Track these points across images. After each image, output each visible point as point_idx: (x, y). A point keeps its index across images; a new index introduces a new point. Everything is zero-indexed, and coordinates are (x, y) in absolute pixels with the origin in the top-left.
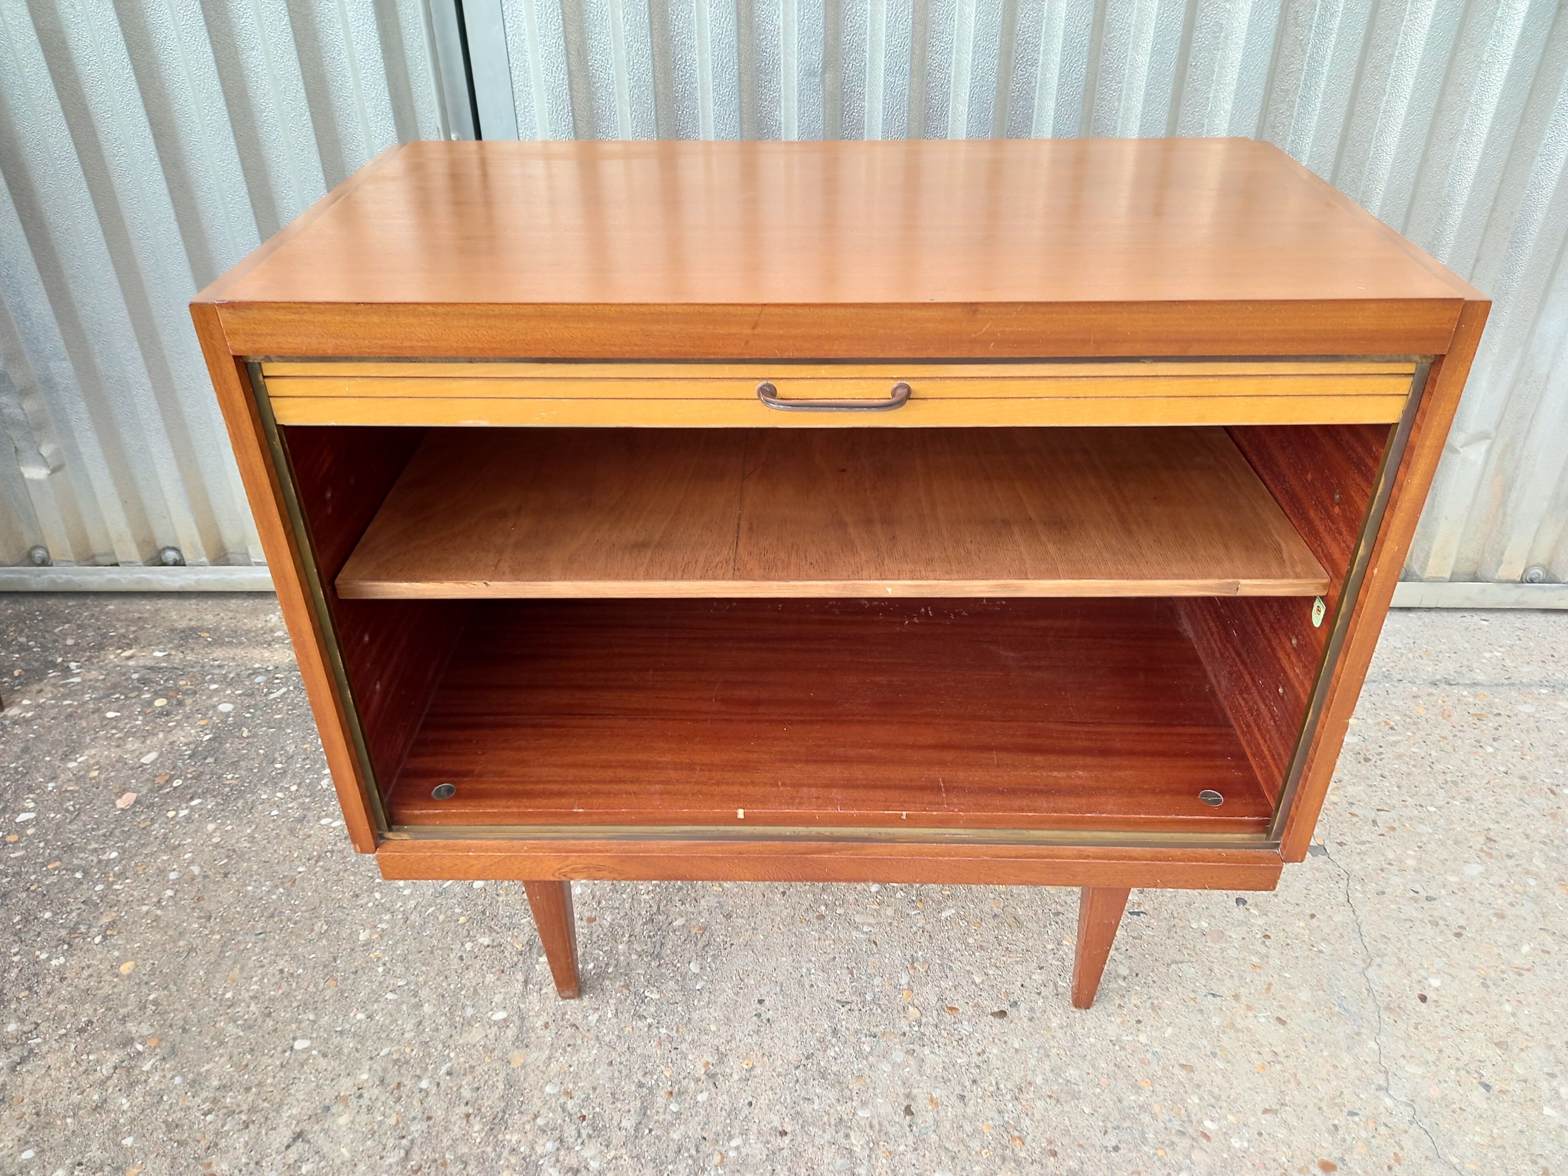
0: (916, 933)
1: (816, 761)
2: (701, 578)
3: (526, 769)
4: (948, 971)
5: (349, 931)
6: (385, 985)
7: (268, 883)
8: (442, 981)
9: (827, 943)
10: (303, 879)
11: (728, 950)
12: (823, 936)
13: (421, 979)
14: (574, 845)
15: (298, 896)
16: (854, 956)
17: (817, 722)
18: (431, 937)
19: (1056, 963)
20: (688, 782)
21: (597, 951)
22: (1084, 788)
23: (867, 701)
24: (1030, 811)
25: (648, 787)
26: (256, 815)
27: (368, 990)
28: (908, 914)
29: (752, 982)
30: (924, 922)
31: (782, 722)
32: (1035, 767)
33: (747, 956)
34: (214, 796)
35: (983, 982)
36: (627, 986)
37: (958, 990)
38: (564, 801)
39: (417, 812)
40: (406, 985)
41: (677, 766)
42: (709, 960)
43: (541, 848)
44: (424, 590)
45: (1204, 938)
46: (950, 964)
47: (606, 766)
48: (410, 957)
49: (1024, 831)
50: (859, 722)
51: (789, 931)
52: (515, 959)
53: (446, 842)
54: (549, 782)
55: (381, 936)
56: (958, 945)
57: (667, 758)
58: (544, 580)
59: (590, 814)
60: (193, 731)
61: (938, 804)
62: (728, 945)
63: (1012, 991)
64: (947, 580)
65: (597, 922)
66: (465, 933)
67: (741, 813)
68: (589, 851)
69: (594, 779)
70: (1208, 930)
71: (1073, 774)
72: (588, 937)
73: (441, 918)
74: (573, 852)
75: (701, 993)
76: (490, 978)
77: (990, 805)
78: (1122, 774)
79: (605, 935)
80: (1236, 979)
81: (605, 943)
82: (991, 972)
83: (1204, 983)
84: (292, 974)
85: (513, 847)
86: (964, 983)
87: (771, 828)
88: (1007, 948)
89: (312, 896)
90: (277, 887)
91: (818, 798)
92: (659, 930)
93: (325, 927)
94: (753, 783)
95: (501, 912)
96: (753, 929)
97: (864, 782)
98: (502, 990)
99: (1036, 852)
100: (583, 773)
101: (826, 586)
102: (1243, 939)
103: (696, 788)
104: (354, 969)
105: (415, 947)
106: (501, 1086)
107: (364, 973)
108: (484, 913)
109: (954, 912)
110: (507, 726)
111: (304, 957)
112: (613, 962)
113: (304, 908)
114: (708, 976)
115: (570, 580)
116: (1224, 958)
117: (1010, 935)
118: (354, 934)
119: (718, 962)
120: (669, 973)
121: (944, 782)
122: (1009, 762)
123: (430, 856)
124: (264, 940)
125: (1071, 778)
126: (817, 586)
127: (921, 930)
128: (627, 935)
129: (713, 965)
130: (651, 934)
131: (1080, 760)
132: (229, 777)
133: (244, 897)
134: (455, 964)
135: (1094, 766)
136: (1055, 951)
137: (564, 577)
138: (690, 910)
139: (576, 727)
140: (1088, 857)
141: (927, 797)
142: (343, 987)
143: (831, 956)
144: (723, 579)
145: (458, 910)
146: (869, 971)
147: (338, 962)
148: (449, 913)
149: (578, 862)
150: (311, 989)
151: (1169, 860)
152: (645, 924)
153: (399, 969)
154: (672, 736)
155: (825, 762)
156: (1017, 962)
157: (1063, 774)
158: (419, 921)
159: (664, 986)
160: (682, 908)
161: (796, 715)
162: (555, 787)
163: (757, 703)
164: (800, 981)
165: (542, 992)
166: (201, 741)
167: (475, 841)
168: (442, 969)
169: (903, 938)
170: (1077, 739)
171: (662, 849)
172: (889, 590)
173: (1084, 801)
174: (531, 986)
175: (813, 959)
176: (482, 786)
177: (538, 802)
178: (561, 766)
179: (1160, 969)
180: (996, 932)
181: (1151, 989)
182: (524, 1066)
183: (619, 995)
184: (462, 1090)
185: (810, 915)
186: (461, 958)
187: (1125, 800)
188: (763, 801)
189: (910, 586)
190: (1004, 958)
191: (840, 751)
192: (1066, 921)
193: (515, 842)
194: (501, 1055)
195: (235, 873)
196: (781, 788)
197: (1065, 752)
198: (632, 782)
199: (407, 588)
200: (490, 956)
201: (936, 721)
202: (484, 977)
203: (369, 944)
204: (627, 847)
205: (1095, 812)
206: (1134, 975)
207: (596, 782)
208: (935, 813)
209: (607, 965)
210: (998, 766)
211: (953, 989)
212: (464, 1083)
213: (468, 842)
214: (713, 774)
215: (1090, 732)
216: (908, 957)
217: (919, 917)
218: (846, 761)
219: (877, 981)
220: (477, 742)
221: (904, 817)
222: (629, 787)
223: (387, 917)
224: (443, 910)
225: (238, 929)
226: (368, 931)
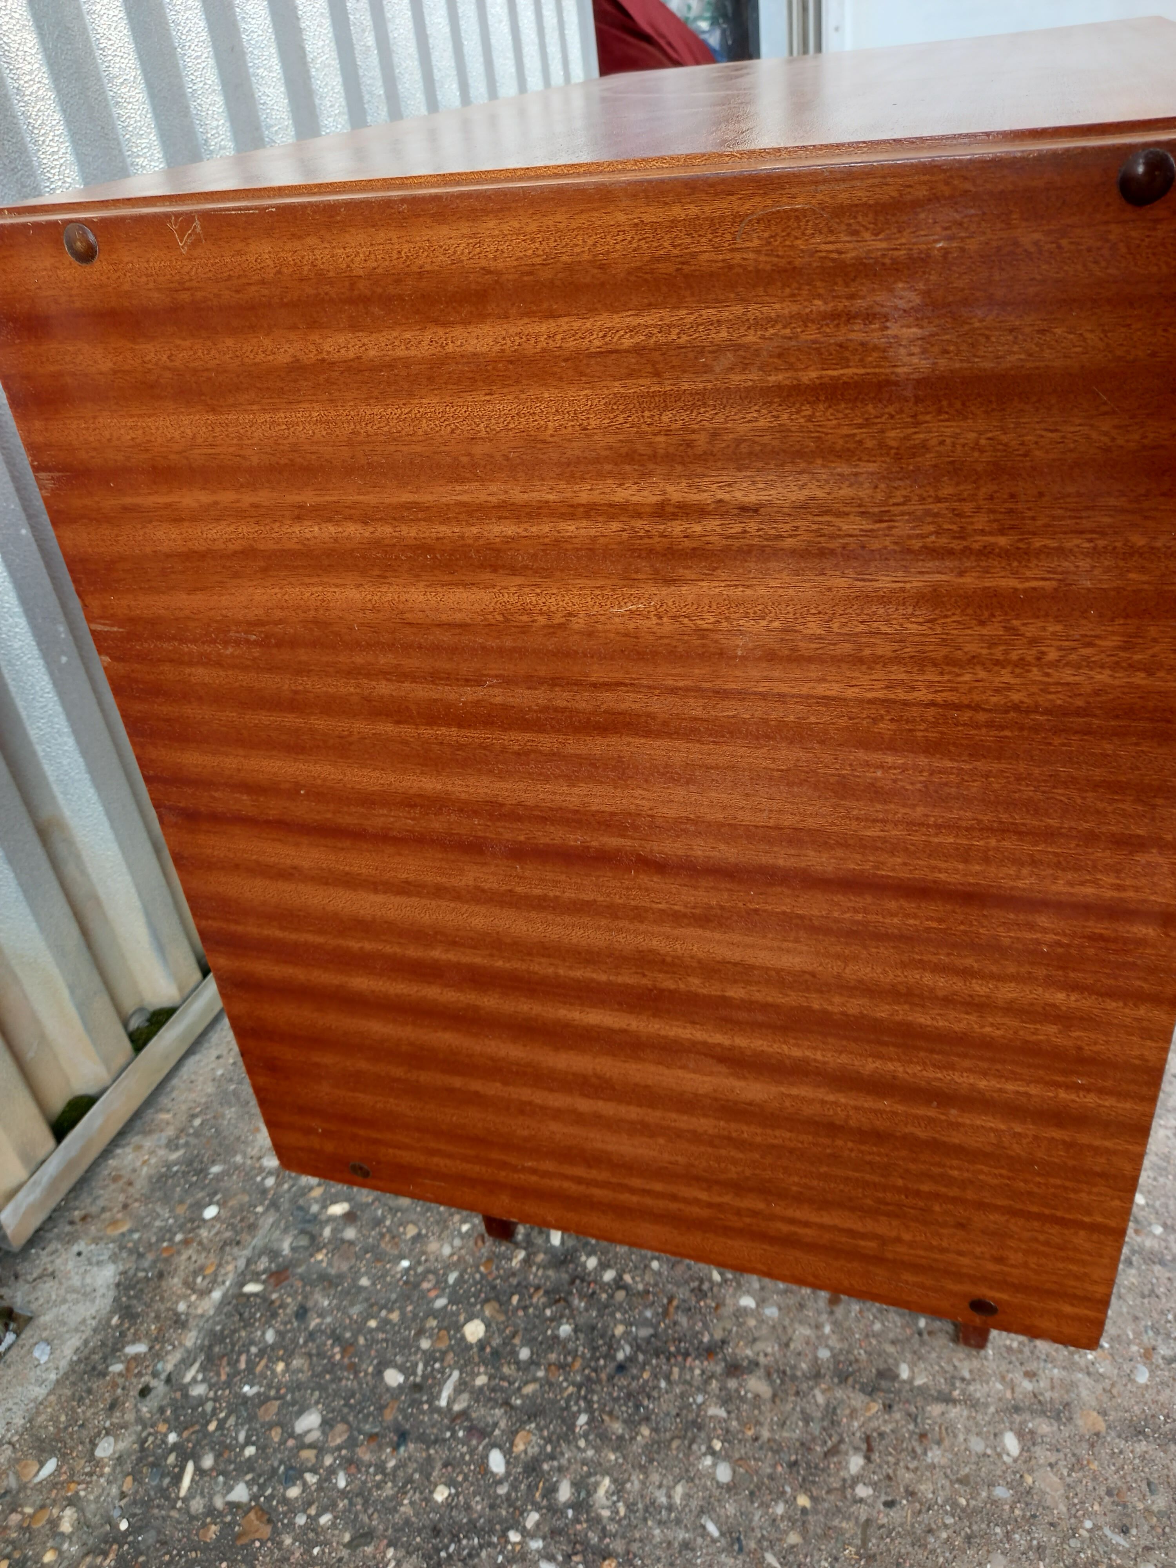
18: (836, 1559)
76: (935, 1455)
106: (1142, 1447)
182: (1103, 1413)
184: (1155, 1508)
194: (1085, 1445)
212: (1140, 1506)
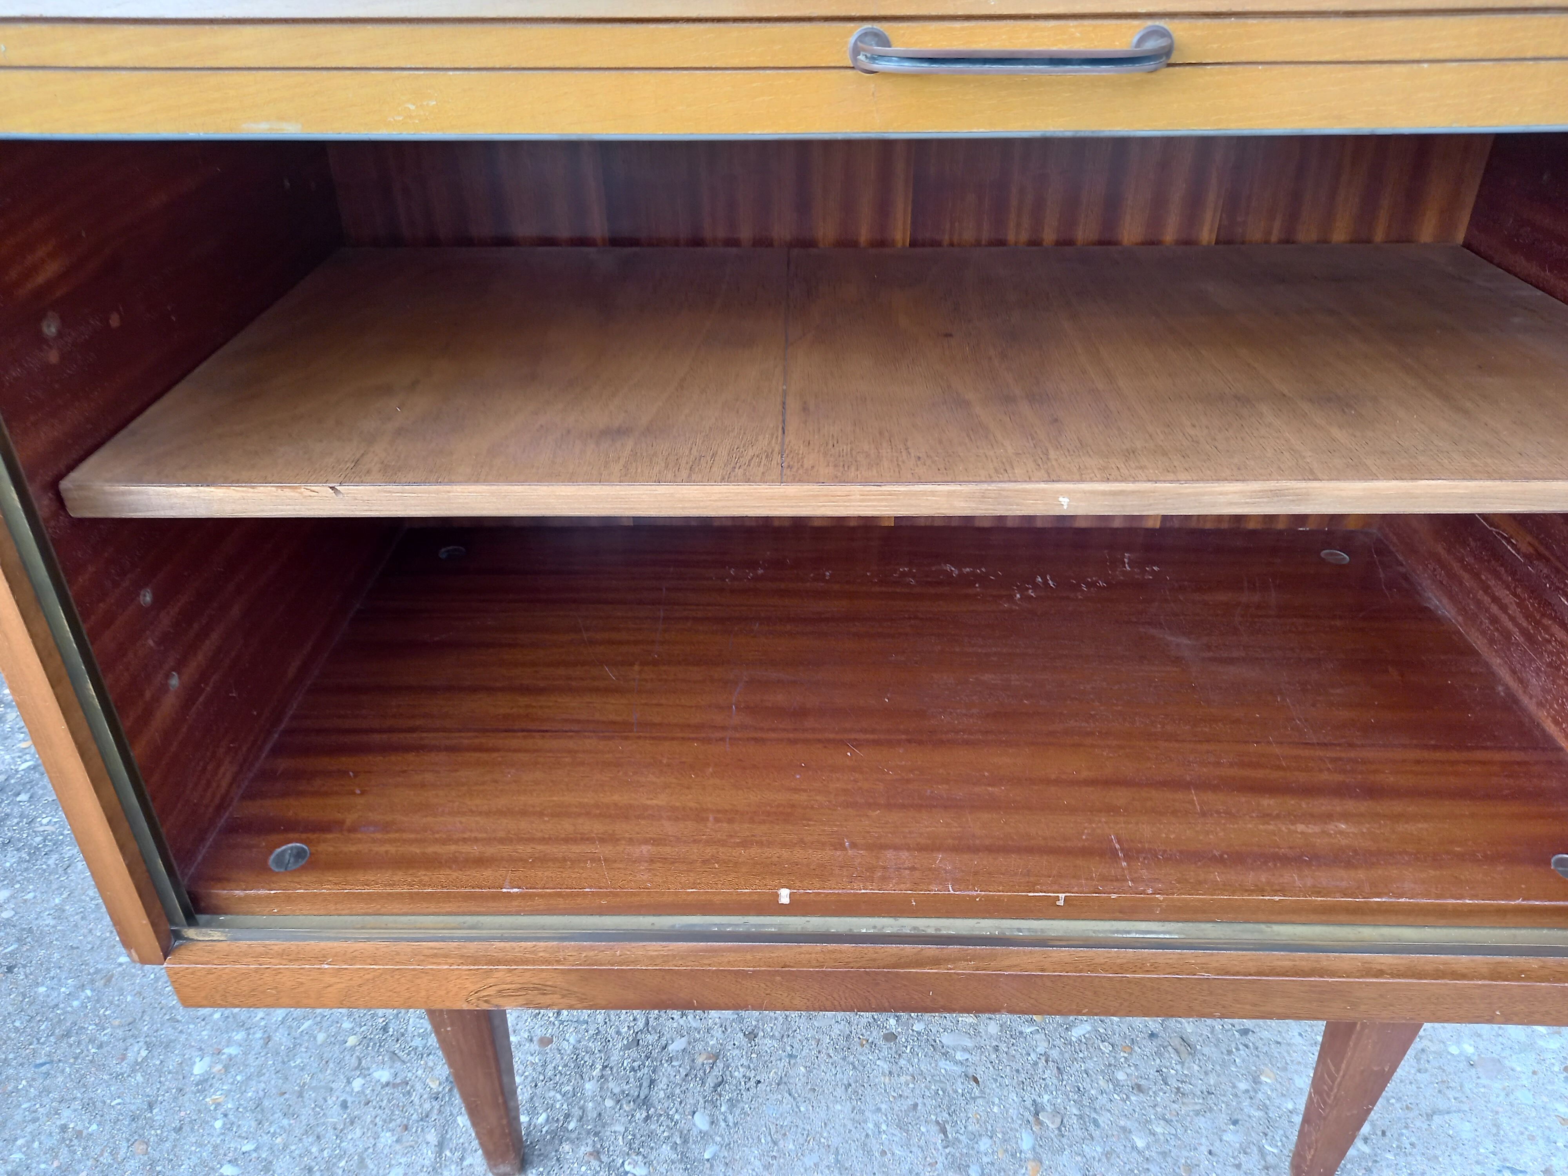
0: (1036, 1064)
1: (903, 807)
2: (723, 480)
3: (430, 819)
4: (1092, 1128)
5: (178, 1059)
6: (222, 1152)
7: (69, 981)
8: (312, 1144)
9: (903, 1079)
10: (123, 975)
11: (753, 1091)
12: (895, 1069)
13: (279, 1140)
14: (502, 950)
15: (111, 1003)
16: (945, 1102)
17: (899, 743)
19: (1256, 1114)
20: (695, 841)
21: (552, 1093)
22: (1355, 851)
23: (975, 711)
24: (1276, 892)
25: (629, 849)
26: (73, 877)
27: (195, 1159)
28: (1021, 1033)
29: (791, 1146)
30: (1046, 1044)
31: (843, 743)
32: (1266, 816)
33: (781, 1102)
34: (18, 850)
35: (1148, 1147)
36: (596, 1154)
37: (1112, 1161)
38: (488, 873)
39: (238, 893)
40: (255, 1150)
41: (678, 814)
42: (723, 1109)
43: (446, 956)
44: (221, 500)
45: (1473, 1072)
46: (1094, 1115)
47: (560, 812)
48: (266, 1103)
49: (1263, 926)
50: (967, 743)
51: (844, 1059)
52: (427, 1106)
53: (287, 944)
54: (465, 840)
55: (226, 1068)
56: (1102, 1083)
57: (661, 800)
58: (437, 482)
59: (532, 896)
60: (7, 757)
61: (1117, 880)
62: (752, 1083)
63: (1195, 1162)
64: (1171, 482)
65: (554, 1046)
66: (354, 1062)
67: (784, 896)
68: (526, 962)
69: (540, 835)
70: (1475, 1058)
71: (1331, 828)
72: (540, 1069)
73: (321, 1037)
74: (499, 962)
75: (712, 1166)
77: (1206, 882)
78: (1411, 828)
79: (566, 1065)
80: (1541, 1142)
81: (565, 1080)
82: (1159, 1130)
83: (1491, 1148)
84: (79, 1134)
85: (398, 954)
86: (1119, 1148)
87: (835, 920)
88: (1178, 1089)
89: (133, 1002)
90: (83, 987)
91: (913, 869)
92: (647, 1058)
93: (144, 1053)
94: (802, 843)
95: (410, 1029)
96: (791, 1056)
97: (987, 842)
98: (403, 1160)
99: (1290, 964)
100: (524, 824)
101: (950, 494)
102: (1534, 1073)
103: (709, 851)
104: (177, 1124)
105: (276, 1086)
107: (192, 1129)
108: (385, 1029)
109: (1089, 1028)
110: (406, 749)
111: (104, 1102)
112: (577, 1112)
113: (117, 1022)
114: (722, 1136)
115: (486, 481)
116: (1511, 1104)
117: (1178, 1067)
118: (185, 1064)
119: (738, 1112)
120: (662, 1131)
121: (1119, 842)
122: (1221, 808)
123: (256, 971)
124: (47, 1074)
125: (1330, 835)
126: (933, 493)
127: (1043, 1058)
128: (599, 1067)
129: (730, 1118)
130: (636, 1064)
131: (1338, 806)
132: (45, 821)
133: (31, 1004)
134: (335, 1116)
135: (1362, 815)
136: (1252, 1094)
137: (475, 479)
138: (694, 1025)
139: (516, 751)
140: (1380, 973)
141: (1097, 868)
142: (157, 1155)
143: (910, 1102)
144: (763, 480)
145: (347, 1025)
146: (970, 1128)
147: (154, 1111)
148: (333, 1030)
149: (509, 980)
150: (106, 1159)
151: (1520, 979)
152: (627, 1047)
153: (248, 1124)
154: (668, 765)
155: (919, 807)
156: (1197, 1113)
157: (1312, 829)
158: (287, 1042)
159: (654, 1153)
160: (682, 1022)
161: (863, 731)
162: (475, 850)
163: (801, 713)
164: (865, 1145)
165: (465, 1163)
166: (17, 771)
167: (336, 944)
168: (313, 1122)
169: (1018, 1071)
170: (1321, 771)
171: (652, 958)
172: (1064, 500)
173: (1361, 874)
174: (448, 1153)
175: (883, 1107)
176: (353, 849)
177: (442, 875)
178: (488, 814)
179: (1418, 1124)
180: (1158, 1061)
181: (1410, 1158)
183: (583, 1169)
185: (875, 1033)
186: (344, 1105)
187: (1432, 872)
188: (822, 873)
189: (1104, 493)
190: (1175, 1106)
191: (941, 789)
192: (1260, 1044)
193: (403, 945)
195: (24, 966)
196: (850, 852)
197: (1309, 791)
198: (602, 840)
199: (190, 497)
200: (389, 1101)
201: (1088, 741)
202: (377, 1137)
203: (206, 1080)
204: (592, 953)
205: (1386, 894)
206: (1380, 1133)
207: (543, 840)
208: (1114, 896)
209: (567, 1116)
210: (1204, 814)
211: (1104, 1160)
213: (323, 944)
214: (736, 827)
215: (1340, 759)
216: (1029, 1103)
217: (1037, 1036)
218: (950, 805)
219: (984, 1144)
220: (356, 774)
221: (1061, 903)
222: (598, 850)
223: (239, 1036)
224: (325, 1024)
225: (11, 1056)
226: (207, 1059)
